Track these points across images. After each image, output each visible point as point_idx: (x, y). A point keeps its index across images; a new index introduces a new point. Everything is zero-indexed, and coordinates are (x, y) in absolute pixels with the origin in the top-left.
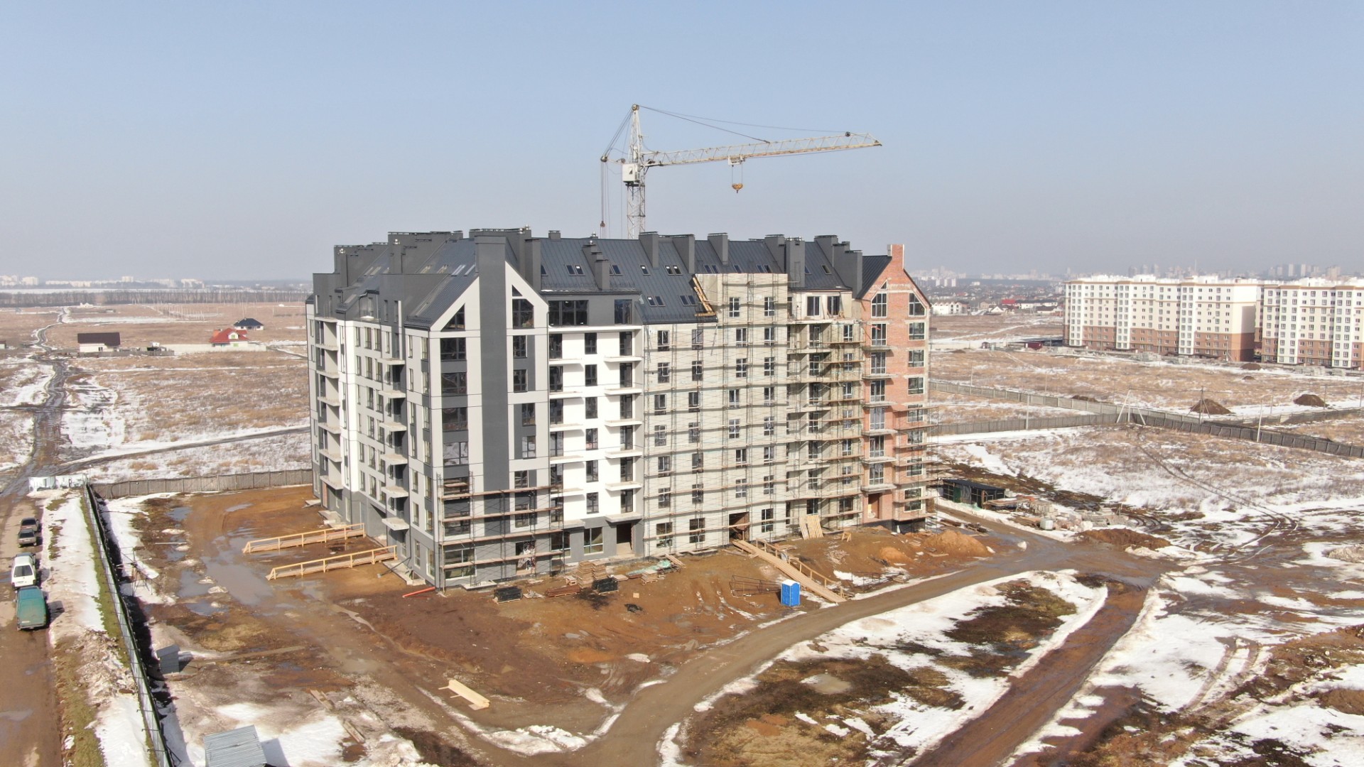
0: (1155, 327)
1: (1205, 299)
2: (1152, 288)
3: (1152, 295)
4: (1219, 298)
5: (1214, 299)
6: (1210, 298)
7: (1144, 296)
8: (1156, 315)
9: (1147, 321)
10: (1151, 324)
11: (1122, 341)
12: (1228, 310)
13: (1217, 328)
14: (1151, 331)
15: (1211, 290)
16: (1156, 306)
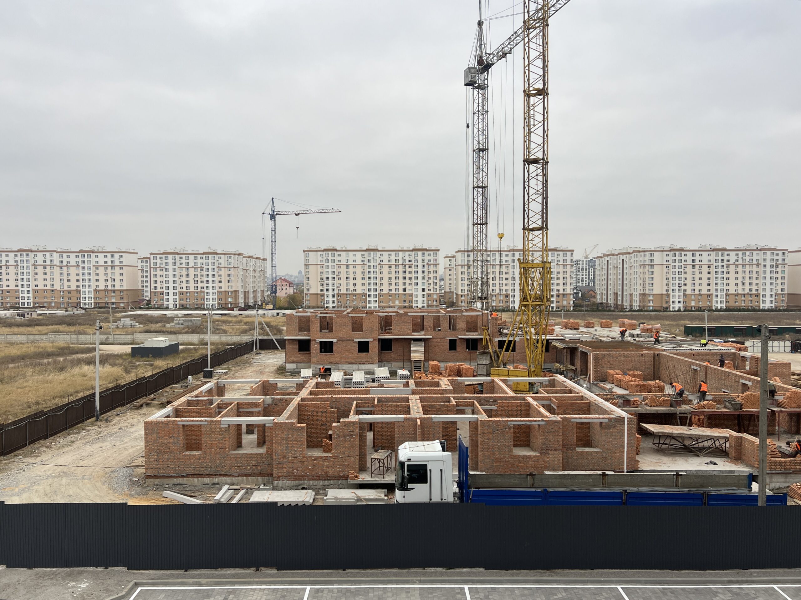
0: (57, 287)
1: (101, 263)
2: (51, 256)
3: (52, 261)
4: (113, 262)
5: (109, 264)
6: (106, 262)
7: (45, 262)
8: (57, 277)
9: (48, 283)
10: (52, 285)
11: (26, 301)
12: (121, 271)
13: (113, 286)
14: (54, 291)
15: (105, 256)
16: (57, 270)
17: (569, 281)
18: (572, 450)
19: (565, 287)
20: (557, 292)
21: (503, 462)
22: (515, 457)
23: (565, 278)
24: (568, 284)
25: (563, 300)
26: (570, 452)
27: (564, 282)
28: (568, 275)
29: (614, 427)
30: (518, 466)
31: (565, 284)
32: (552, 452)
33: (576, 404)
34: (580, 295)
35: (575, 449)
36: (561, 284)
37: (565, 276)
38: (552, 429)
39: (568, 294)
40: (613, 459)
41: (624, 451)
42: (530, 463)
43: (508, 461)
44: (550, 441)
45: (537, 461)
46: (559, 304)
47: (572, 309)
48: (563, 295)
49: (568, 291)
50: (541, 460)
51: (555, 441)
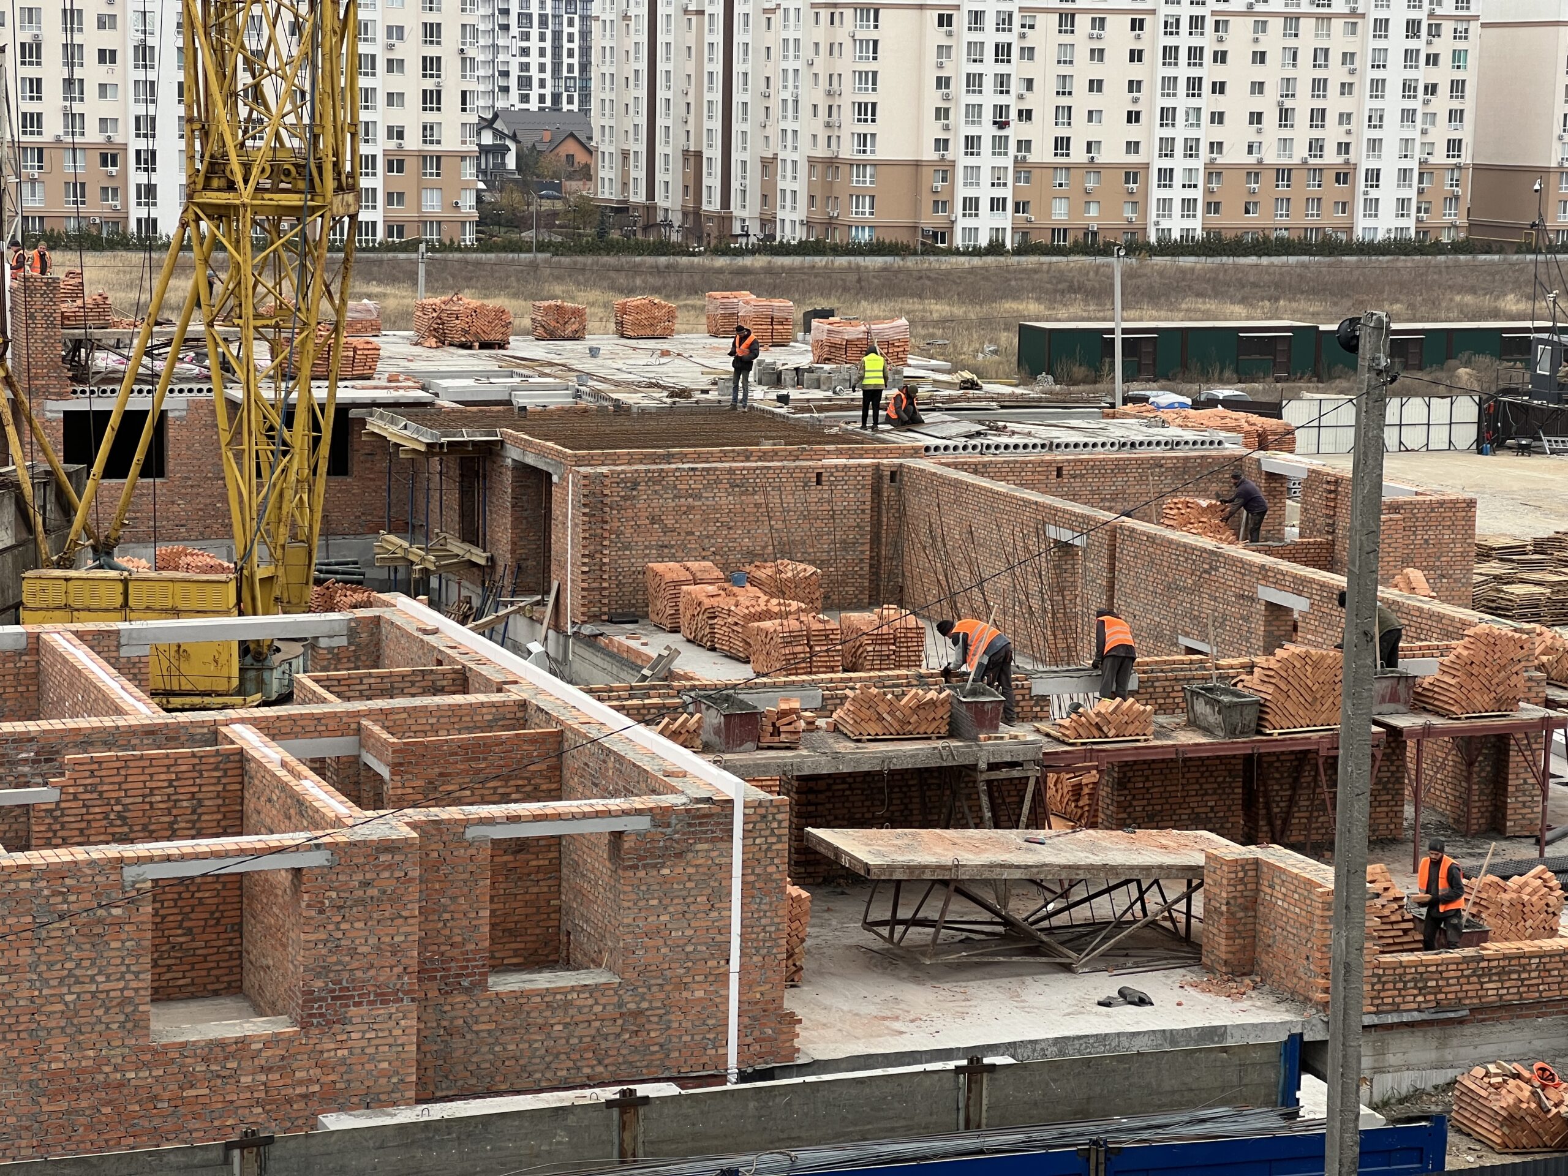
17: (451, 83)
18: (467, 991)
19: (431, 117)
20: (392, 144)
21: (94, 1088)
22: (160, 1054)
23: (431, 65)
24: (451, 100)
25: (421, 188)
26: (459, 998)
27: (430, 84)
28: (447, 49)
29: (680, 855)
30: (177, 1102)
31: (432, 99)
32: (365, 1008)
33: (486, 746)
34: (511, 162)
35: (483, 985)
36: (414, 100)
37: (432, 51)
38: (366, 884)
39: (452, 154)
40: (675, 1017)
41: (727, 974)
42: (246, 1080)
43: (121, 1085)
44: (353, 952)
45: (284, 1066)
46: (400, 212)
47: (469, 237)
48: (424, 157)
49: (451, 140)
50: (303, 1060)
51: (379, 950)
